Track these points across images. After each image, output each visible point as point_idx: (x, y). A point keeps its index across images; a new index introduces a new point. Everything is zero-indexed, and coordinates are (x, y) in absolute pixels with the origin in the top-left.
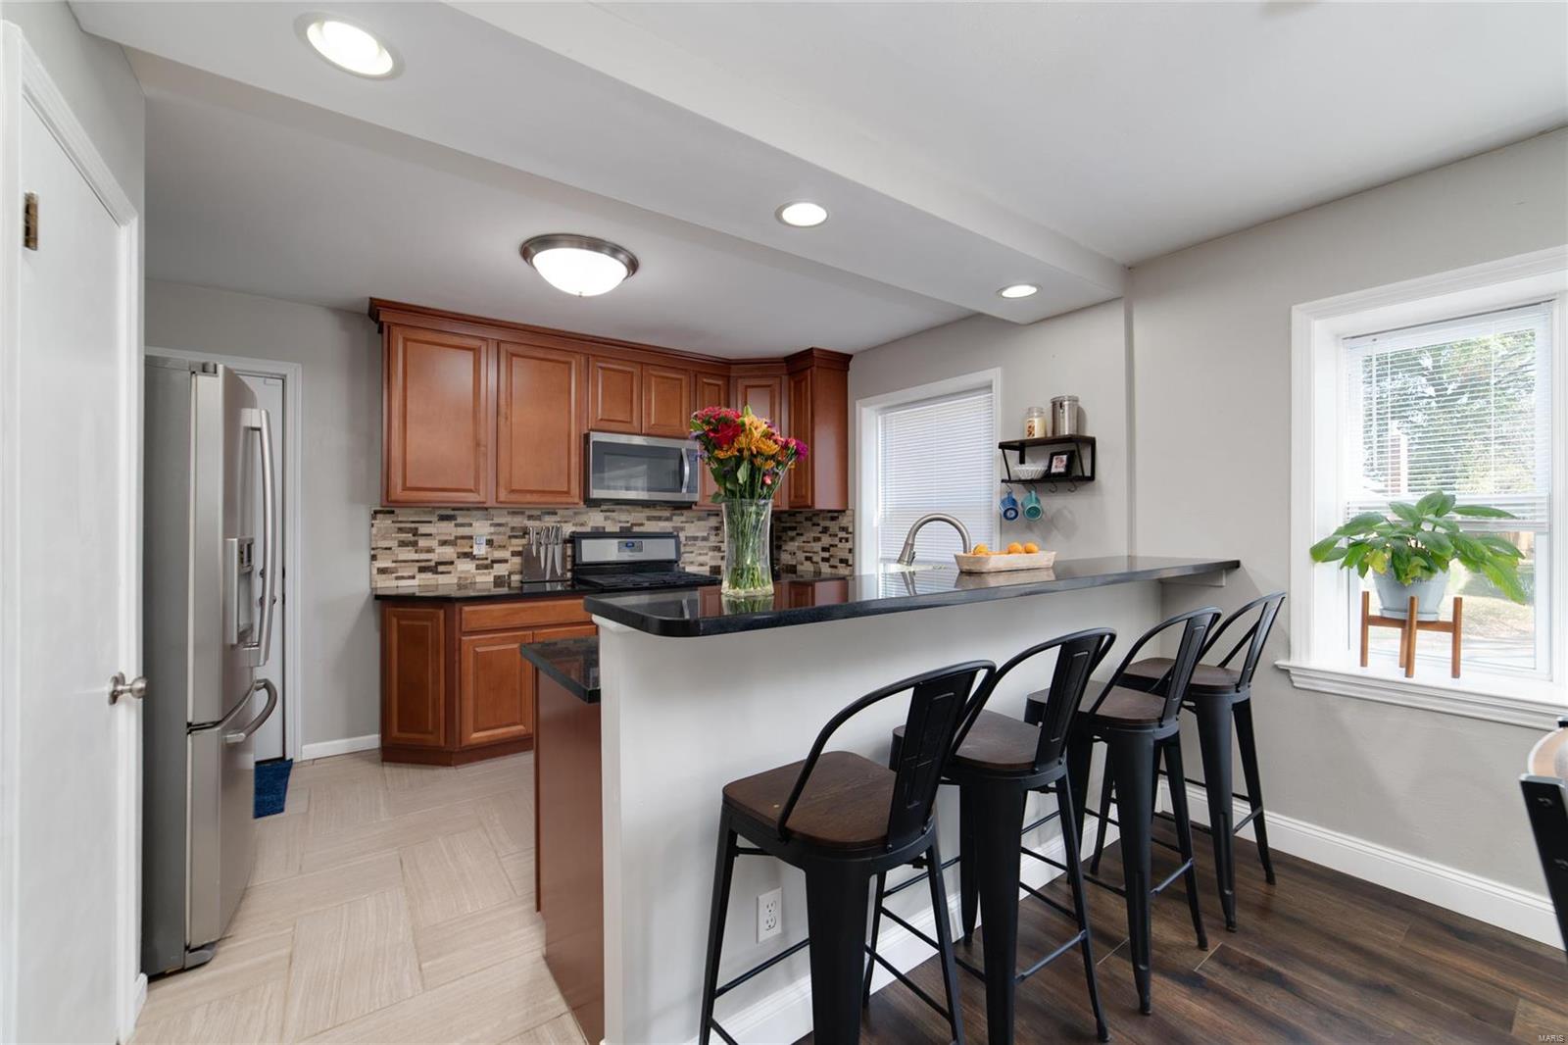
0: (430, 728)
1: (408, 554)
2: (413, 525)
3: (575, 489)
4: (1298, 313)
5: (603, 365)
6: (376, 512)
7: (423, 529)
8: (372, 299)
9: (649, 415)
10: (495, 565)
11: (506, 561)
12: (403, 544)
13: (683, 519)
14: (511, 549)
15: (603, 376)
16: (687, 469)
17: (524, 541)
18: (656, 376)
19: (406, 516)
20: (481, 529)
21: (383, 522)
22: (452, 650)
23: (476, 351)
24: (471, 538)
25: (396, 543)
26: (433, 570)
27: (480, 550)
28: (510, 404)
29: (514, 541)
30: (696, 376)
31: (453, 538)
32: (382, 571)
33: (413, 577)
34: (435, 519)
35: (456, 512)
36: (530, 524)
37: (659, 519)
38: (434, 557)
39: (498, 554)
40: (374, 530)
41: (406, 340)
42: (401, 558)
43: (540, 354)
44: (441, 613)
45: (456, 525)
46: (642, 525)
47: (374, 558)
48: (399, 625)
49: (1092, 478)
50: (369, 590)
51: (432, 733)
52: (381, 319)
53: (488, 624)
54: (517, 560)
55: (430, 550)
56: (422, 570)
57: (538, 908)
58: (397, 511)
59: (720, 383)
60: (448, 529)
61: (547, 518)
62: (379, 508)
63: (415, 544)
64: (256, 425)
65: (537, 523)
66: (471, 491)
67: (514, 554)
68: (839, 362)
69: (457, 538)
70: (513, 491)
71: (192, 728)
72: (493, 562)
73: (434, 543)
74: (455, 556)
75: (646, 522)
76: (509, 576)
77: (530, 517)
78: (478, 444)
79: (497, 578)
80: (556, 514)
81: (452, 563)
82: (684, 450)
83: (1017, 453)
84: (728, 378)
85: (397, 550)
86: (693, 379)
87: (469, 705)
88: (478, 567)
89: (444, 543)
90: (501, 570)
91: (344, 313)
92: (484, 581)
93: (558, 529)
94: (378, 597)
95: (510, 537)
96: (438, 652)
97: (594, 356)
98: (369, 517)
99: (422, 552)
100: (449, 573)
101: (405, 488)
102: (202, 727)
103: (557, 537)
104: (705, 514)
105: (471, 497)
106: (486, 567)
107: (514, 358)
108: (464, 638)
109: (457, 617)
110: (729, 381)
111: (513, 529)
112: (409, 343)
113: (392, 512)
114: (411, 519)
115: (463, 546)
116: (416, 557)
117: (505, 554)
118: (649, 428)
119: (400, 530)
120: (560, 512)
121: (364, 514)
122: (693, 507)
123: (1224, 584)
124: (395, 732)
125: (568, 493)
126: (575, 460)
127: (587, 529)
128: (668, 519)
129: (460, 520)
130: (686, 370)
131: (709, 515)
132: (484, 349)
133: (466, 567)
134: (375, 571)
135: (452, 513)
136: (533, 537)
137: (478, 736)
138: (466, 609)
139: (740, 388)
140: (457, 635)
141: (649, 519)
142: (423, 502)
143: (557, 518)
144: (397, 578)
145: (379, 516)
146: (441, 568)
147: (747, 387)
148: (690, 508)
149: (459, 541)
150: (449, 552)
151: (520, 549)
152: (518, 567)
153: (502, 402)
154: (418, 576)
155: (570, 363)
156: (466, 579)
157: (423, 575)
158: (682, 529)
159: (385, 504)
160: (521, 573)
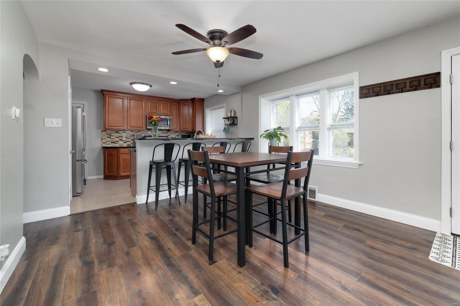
0: (114, 172)
1: (109, 139)
2: (110, 134)
3: (144, 127)
4: (259, 97)
5: (150, 101)
6: (102, 131)
7: (112, 134)
8: (102, 90)
9: (161, 111)
10: (127, 142)
11: (130, 141)
12: (108, 137)
13: (170, 133)
14: (131, 139)
15: (150, 104)
16: (169, 123)
17: (134, 137)
18: (162, 103)
19: (108, 132)
20: (124, 135)
21: (104, 133)
22: (118, 157)
23: (123, 99)
24: (122, 136)
25: (106, 137)
26: (114, 143)
27: (124, 139)
28: (130, 109)
29: (132, 137)
30: (171, 103)
31: (118, 136)
32: (104, 143)
33: (110, 144)
34: (114, 132)
35: (119, 131)
36: (135, 134)
37: (164, 133)
38: (114, 140)
39: (128, 140)
40: (102, 135)
41: (108, 97)
42: (107, 140)
43: (137, 99)
44: (116, 150)
45: (119, 134)
46: (160, 134)
47: (102, 140)
48: (107, 152)
49: (237, 124)
50: (101, 147)
51: (114, 173)
52: (104, 93)
53: (125, 152)
54: (132, 141)
55: (114, 139)
56: (112, 143)
57: (131, 188)
58: (107, 131)
59: (177, 104)
60: (117, 135)
61: (139, 133)
62: (103, 130)
63: (110, 137)
64: (84, 115)
65: (137, 134)
66: (122, 127)
67: (131, 140)
68: (202, 100)
69: (119, 136)
70: (131, 127)
71: (77, 161)
72: (127, 141)
73: (114, 137)
74: (119, 140)
75: (161, 134)
76: (130, 144)
77: (135, 132)
78: (123, 118)
79: (128, 145)
80: (140, 132)
81: (118, 141)
82: (168, 119)
83: (228, 120)
84: (179, 103)
85: (107, 139)
86: (171, 104)
87: (121, 168)
88: (124, 142)
89: (116, 137)
90: (129, 143)
91: (96, 91)
92: (125, 145)
93: (141, 135)
94: (103, 147)
95: (131, 136)
96: (115, 158)
97: (148, 99)
98: (101, 132)
99: (112, 139)
100: (118, 143)
101: (108, 126)
102: (79, 161)
103: (141, 136)
104: (175, 132)
105: (122, 128)
106: (125, 142)
107: (131, 100)
108: (120, 155)
109: (119, 151)
110: (179, 104)
111: (131, 135)
112: (109, 98)
113: (106, 131)
114: (110, 132)
115: (121, 138)
116: (110, 140)
117: (130, 140)
118: (161, 114)
119: (107, 135)
120: (141, 131)
121: (100, 131)
122: (171, 130)
123: (252, 142)
124: (107, 173)
125: (142, 127)
126: (144, 121)
127: (148, 135)
128: (166, 133)
129: (120, 133)
130: (169, 102)
131: (176, 133)
132: (124, 99)
133: (121, 142)
134: (102, 143)
135: (118, 131)
136: (135, 137)
137: (123, 174)
138: (121, 149)
139: (182, 105)
140: (119, 154)
141: (162, 133)
142: (113, 129)
143: (141, 133)
144: (107, 144)
145: (103, 132)
146: (116, 143)
147: (183, 105)
148: (170, 131)
149: (120, 137)
150: (117, 139)
151: (133, 139)
152: (132, 143)
153: (128, 109)
154: (111, 144)
155: (143, 101)
156: (121, 145)
157: (112, 144)
158: (170, 135)
159: (104, 129)
160: (133, 144)
